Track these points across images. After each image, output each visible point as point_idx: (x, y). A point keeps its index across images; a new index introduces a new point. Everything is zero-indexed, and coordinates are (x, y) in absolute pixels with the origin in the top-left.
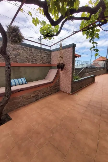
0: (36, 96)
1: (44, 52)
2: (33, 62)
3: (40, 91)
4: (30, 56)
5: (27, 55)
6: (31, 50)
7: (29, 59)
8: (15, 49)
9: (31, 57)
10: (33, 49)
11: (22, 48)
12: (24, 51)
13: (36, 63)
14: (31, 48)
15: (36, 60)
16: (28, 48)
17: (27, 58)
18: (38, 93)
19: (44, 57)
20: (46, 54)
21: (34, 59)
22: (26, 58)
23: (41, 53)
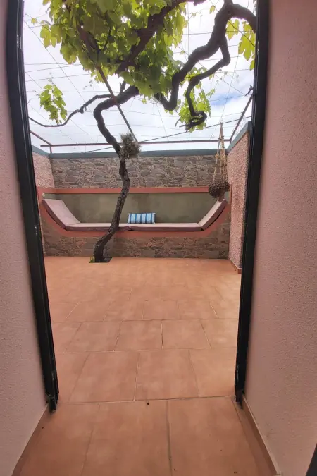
0: (157, 248)
1: (204, 158)
2: (173, 183)
3: (167, 241)
4: (169, 172)
5: (162, 172)
6: (172, 161)
7: (165, 179)
8: (143, 164)
9: (171, 175)
10: (175, 158)
11: (155, 160)
12: (157, 166)
13: (180, 186)
14: (171, 158)
15: (180, 179)
16: (166, 158)
17: (163, 176)
18: (162, 244)
19: (203, 170)
20: (208, 163)
21: (176, 176)
22: (161, 177)
23: (194, 162)
